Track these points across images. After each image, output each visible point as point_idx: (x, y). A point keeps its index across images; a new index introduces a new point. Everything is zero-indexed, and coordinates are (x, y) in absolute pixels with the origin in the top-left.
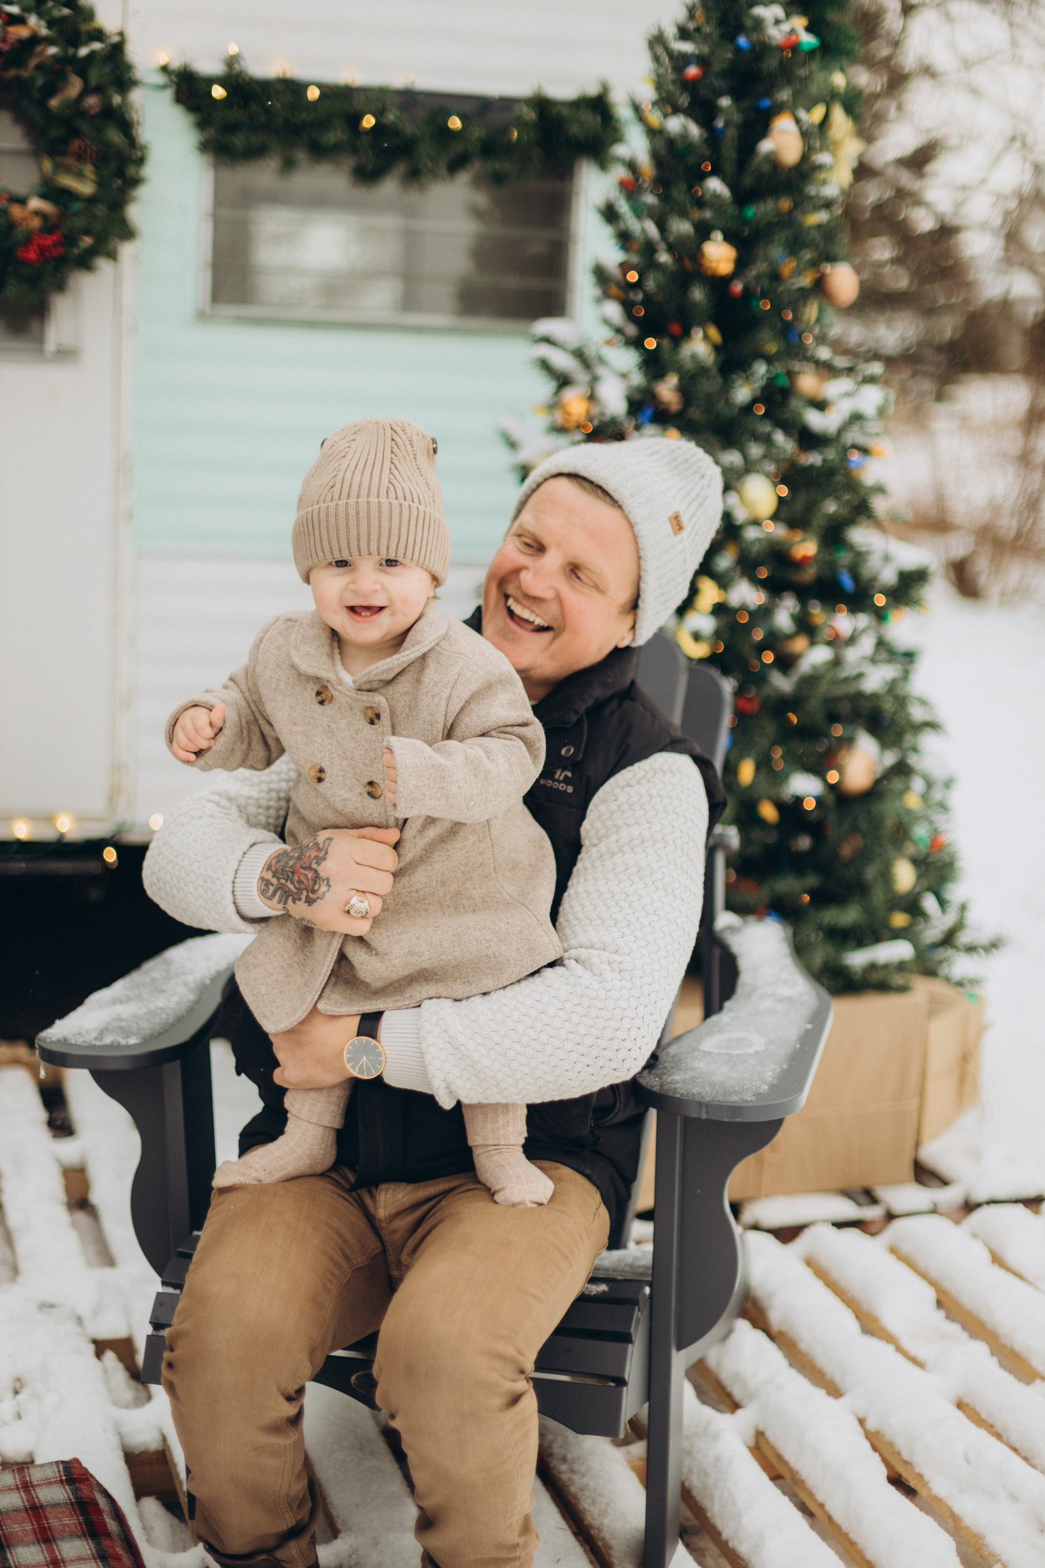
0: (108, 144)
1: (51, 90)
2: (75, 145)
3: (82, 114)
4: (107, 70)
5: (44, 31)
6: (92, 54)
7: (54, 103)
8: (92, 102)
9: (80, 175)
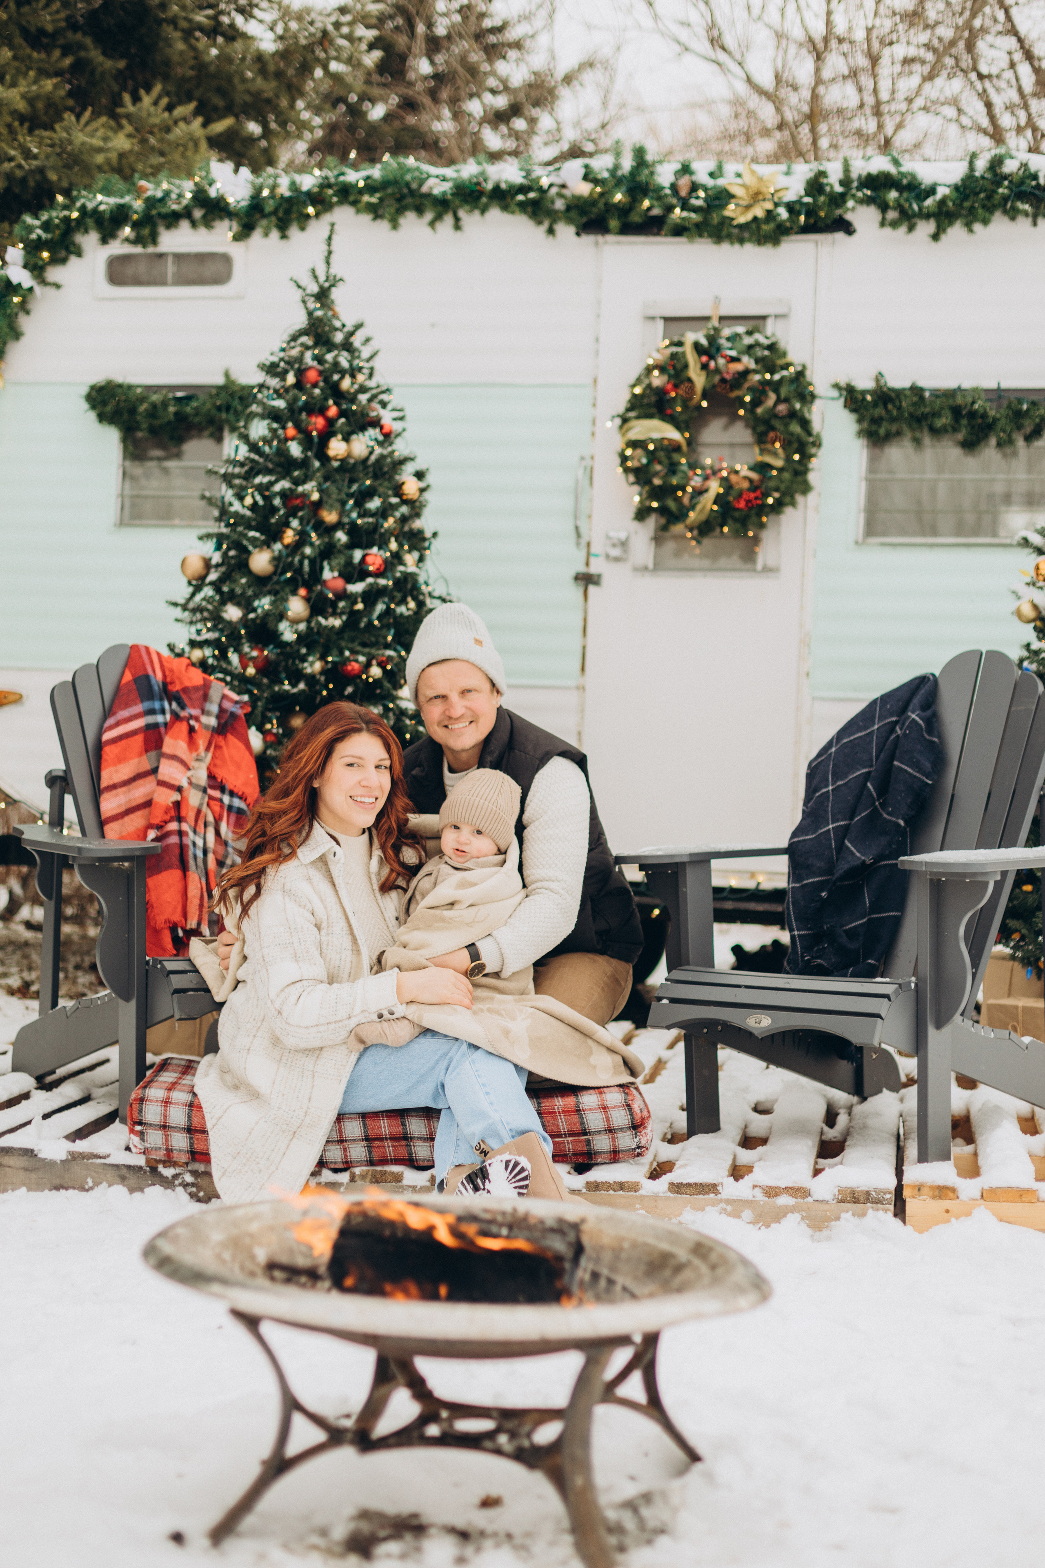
0: (792, 434)
1: (757, 402)
2: (772, 434)
3: (776, 416)
4: (793, 387)
5: (752, 365)
6: (782, 378)
7: (759, 410)
8: (782, 408)
9: (775, 454)
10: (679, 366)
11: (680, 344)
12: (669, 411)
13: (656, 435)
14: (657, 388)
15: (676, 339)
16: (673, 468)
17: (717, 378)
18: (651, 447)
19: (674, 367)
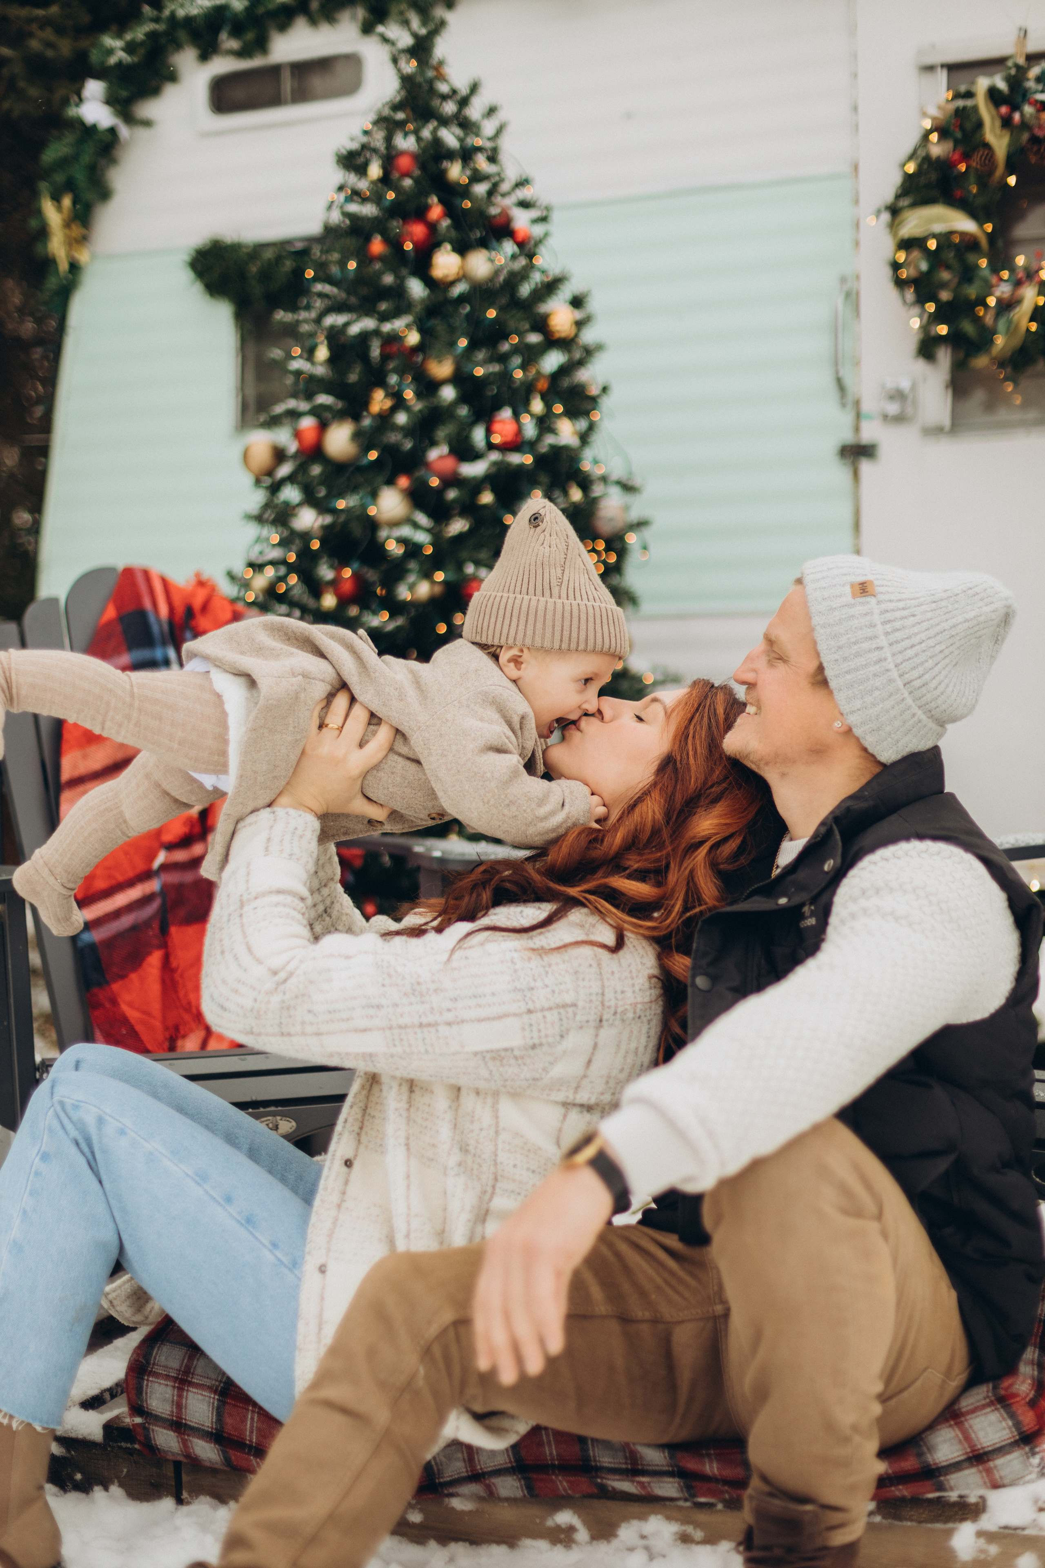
10: (969, 126)
11: (969, 95)
12: (958, 193)
13: (939, 228)
14: (938, 158)
15: (963, 88)
16: (968, 274)
17: (1025, 136)
18: (932, 245)
19: (962, 128)
